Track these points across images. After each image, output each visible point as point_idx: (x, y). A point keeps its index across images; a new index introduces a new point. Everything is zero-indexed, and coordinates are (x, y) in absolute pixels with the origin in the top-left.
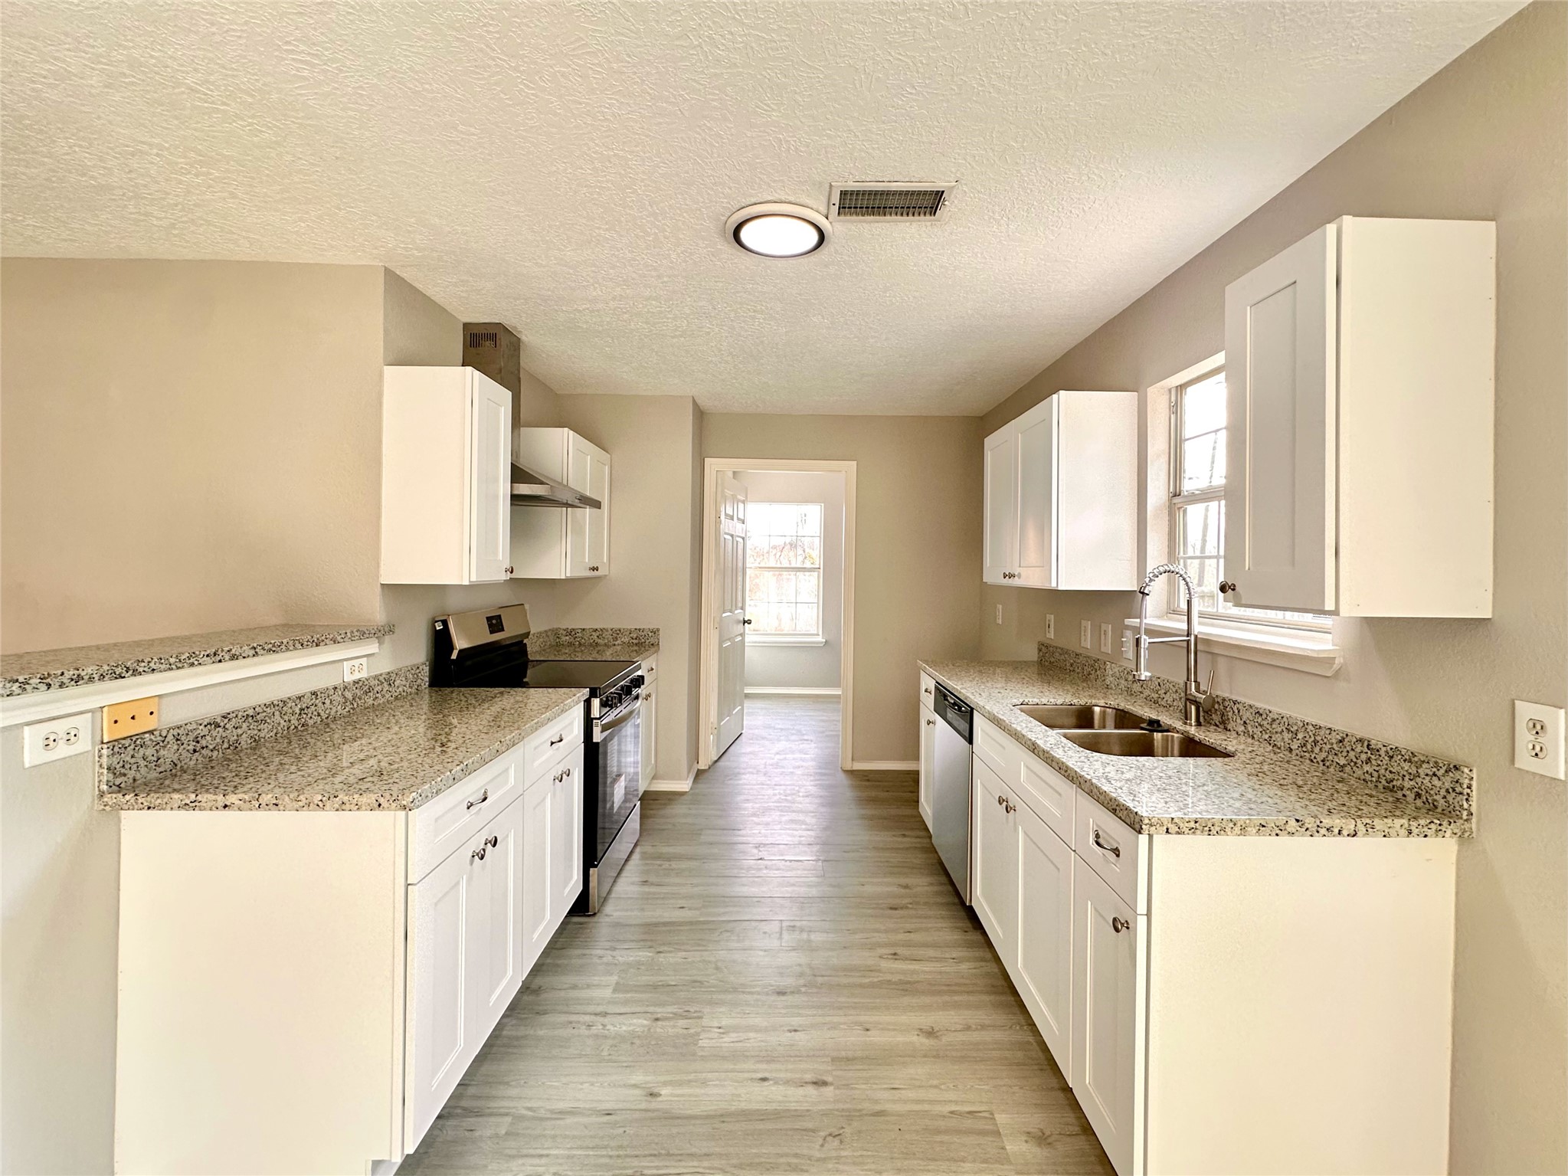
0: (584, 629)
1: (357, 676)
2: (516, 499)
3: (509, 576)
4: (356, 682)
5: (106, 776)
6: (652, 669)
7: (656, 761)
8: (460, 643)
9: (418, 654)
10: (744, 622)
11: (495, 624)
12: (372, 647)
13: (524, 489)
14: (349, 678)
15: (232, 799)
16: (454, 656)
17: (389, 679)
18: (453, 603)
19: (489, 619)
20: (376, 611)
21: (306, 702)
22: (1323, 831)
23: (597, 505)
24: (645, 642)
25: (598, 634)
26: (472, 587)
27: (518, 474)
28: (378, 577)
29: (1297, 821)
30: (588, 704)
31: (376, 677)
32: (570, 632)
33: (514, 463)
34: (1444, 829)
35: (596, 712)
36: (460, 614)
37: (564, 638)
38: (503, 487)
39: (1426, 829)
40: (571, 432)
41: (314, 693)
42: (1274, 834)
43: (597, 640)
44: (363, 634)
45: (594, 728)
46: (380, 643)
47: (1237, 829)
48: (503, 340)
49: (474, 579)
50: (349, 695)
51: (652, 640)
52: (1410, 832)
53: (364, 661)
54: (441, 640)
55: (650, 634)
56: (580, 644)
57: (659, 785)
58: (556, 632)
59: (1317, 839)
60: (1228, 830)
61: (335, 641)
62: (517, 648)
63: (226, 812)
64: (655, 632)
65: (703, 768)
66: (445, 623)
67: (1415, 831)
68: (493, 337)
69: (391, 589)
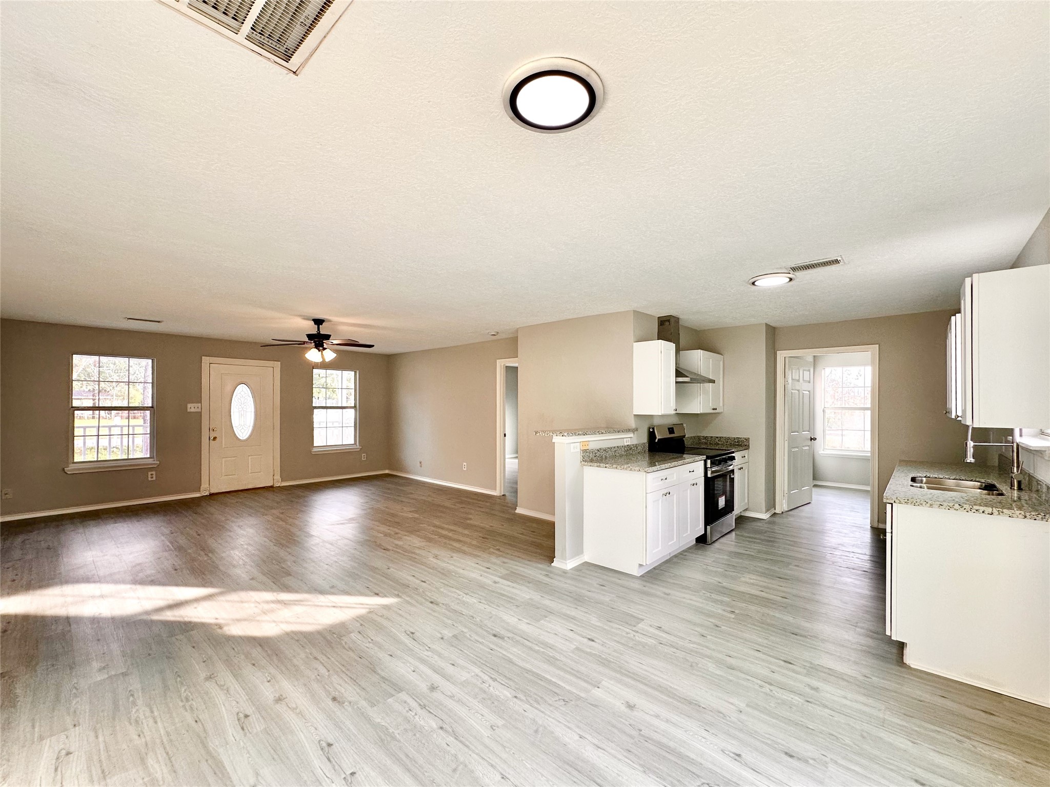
0: (712, 437)
1: (628, 444)
2: (676, 382)
3: (675, 412)
4: (628, 445)
5: (582, 458)
6: (745, 457)
7: (748, 500)
8: (658, 437)
9: (644, 439)
10: (811, 439)
11: (671, 430)
12: (631, 435)
13: (680, 379)
14: (626, 444)
15: (607, 465)
16: (656, 441)
17: (636, 446)
18: (656, 422)
19: (669, 429)
20: (633, 424)
21: (616, 449)
22: (973, 511)
23: (713, 382)
24: (742, 444)
25: (718, 439)
26: (662, 416)
27: (678, 373)
28: (632, 412)
29: (960, 505)
30: (705, 461)
31: (633, 445)
32: (705, 438)
33: (677, 369)
34: (1047, 518)
35: (709, 465)
36: (658, 426)
37: (702, 441)
38: (673, 378)
39: (1035, 517)
40: (702, 351)
41: (618, 447)
42: (947, 509)
43: (718, 442)
44: (629, 430)
45: (708, 472)
46: (634, 434)
47: (928, 505)
48: (672, 320)
49: (663, 413)
50: (626, 449)
51: (745, 443)
52: (1025, 517)
53: (629, 439)
54: (652, 435)
55: (745, 440)
56: (710, 444)
57: (749, 514)
58: (699, 437)
59: (970, 513)
60: (924, 504)
61: (623, 432)
62: (681, 440)
63: (606, 469)
64: (747, 440)
65: (778, 512)
66: (653, 429)
67: (1028, 516)
68: (669, 321)
69: (637, 416)
